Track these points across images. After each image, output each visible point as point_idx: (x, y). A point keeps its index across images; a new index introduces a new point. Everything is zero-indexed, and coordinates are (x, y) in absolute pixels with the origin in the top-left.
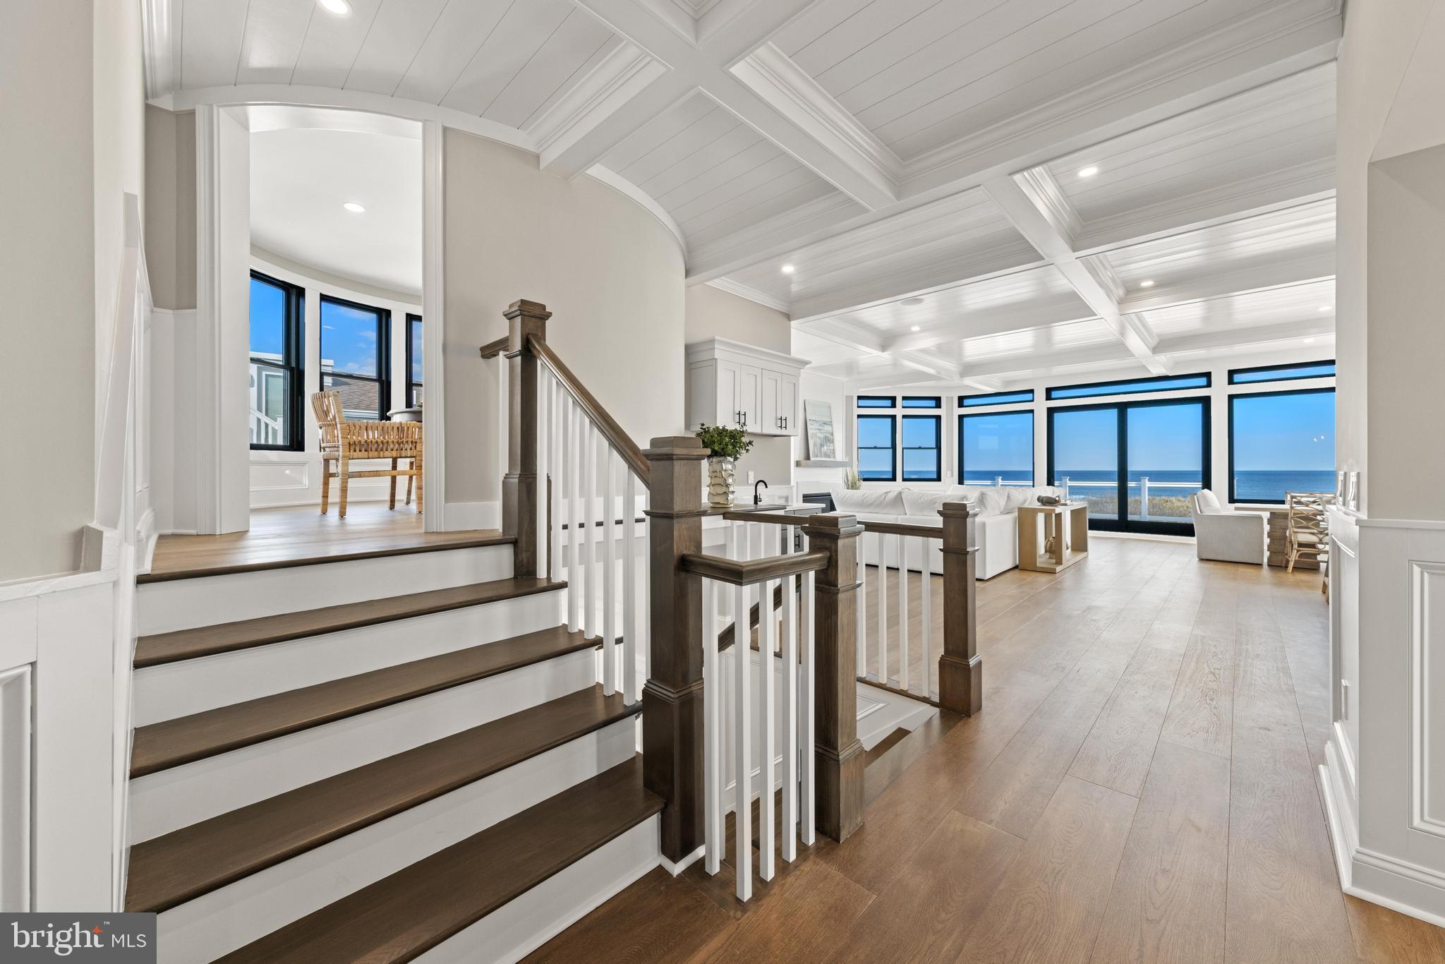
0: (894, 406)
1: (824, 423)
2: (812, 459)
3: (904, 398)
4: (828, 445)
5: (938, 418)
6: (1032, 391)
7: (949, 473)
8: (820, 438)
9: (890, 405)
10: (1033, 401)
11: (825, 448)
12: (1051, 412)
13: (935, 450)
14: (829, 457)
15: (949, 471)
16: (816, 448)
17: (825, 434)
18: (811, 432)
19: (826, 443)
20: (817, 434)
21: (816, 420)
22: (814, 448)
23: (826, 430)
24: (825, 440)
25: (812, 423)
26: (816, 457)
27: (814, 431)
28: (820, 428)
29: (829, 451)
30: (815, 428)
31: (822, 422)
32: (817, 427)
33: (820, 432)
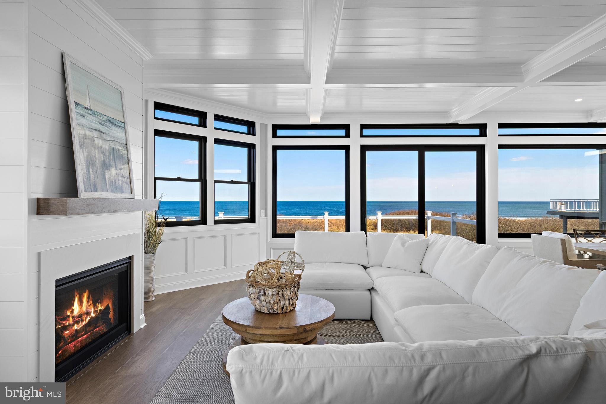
2: (83, 193)
4: (119, 166)
5: (251, 147)
7: (263, 212)
8: (101, 150)
11: (113, 171)
14: (122, 192)
15: (263, 210)
16: (93, 169)
17: (112, 144)
18: (82, 132)
19: (115, 162)
20: (96, 139)
21: (91, 110)
22: (88, 169)
23: (113, 137)
24: (111, 156)
25: (83, 113)
26: (92, 190)
27: (88, 133)
28: (102, 128)
29: (120, 179)
30: (89, 126)
31: (106, 117)
32: (94, 125)
33: (103, 139)
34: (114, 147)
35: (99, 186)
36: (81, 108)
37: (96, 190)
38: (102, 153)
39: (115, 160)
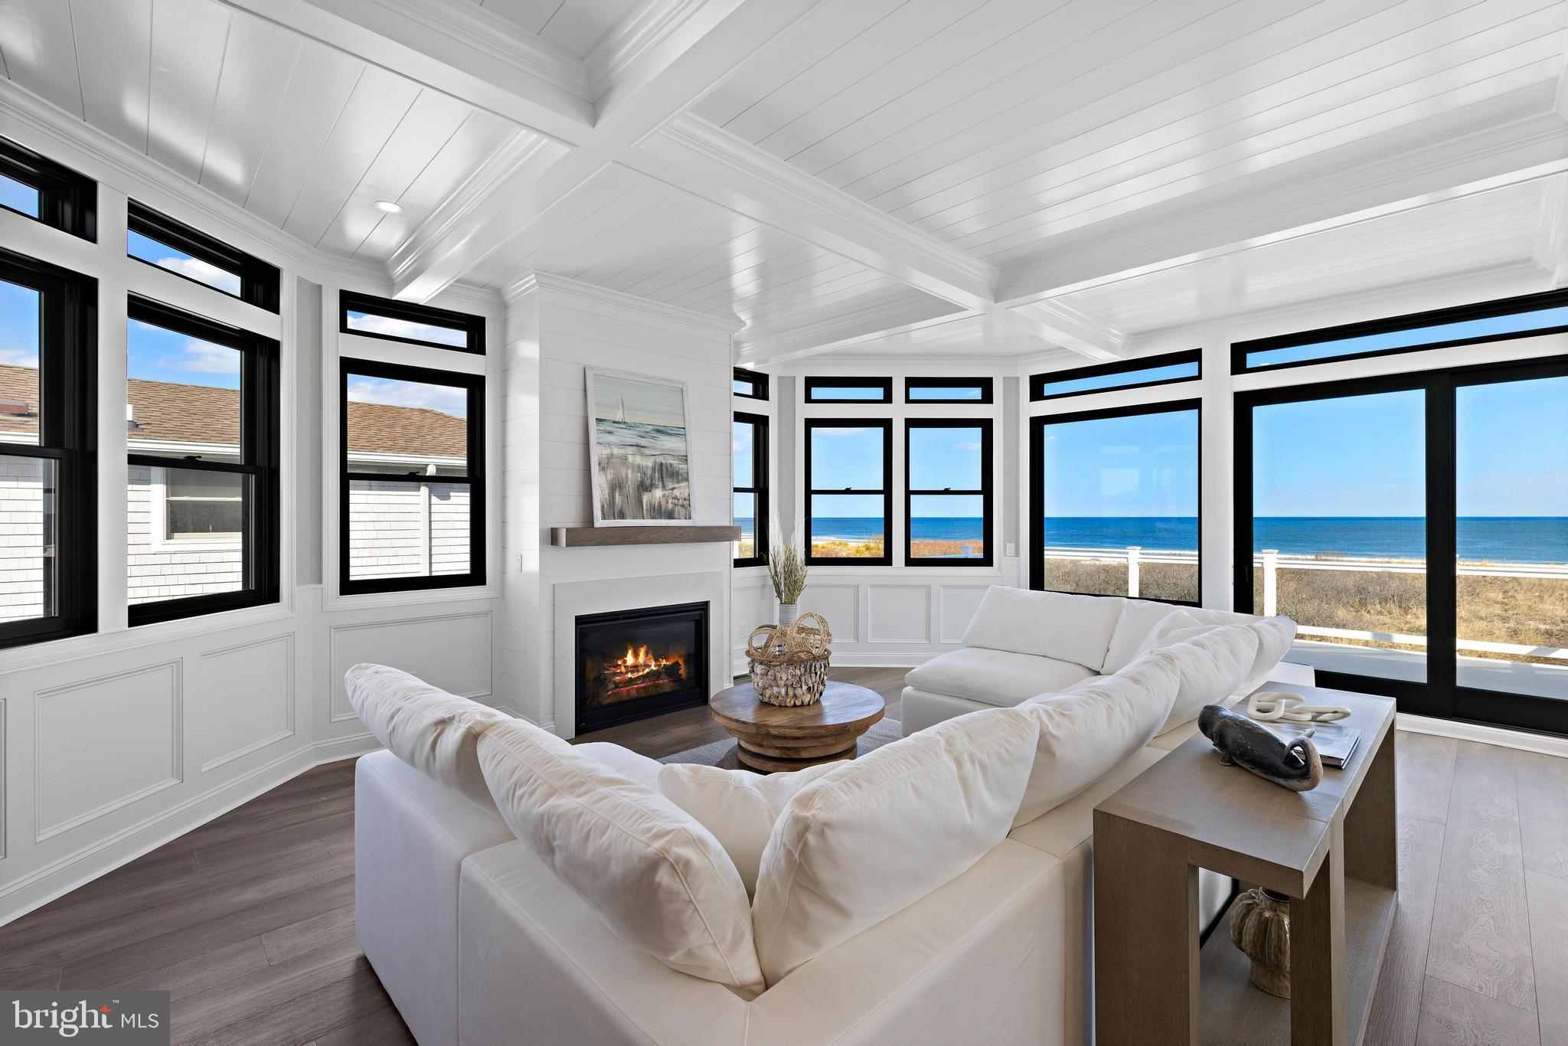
0: (888, 398)
1: (658, 431)
2: (599, 522)
3: (911, 382)
4: (670, 485)
5: (986, 425)
6: (1195, 356)
7: (1011, 546)
8: (639, 469)
9: (881, 397)
10: (1199, 377)
11: (658, 493)
12: (1245, 403)
13: (981, 497)
15: (1011, 542)
16: (620, 492)
17: (659, 459)
18: (606, 452)
19: (663, 481)
20: (630, 457)
21: (625, 423)
22: (613, 493)
23: (662, 449)
24: (657, 474)
25: (610, 429)
26: (616, 515)
27: (616, 451)
28: (642, 442)
29: (670, 501)
30: (620, 443)
31: (651, 427)
32: (629, 440)
33: (642, 454)
34: (663, 461)
35: (627, 512)
36: (606, 423)
37: (622, 516)
38: (638, 472)
39: (662, 478)
